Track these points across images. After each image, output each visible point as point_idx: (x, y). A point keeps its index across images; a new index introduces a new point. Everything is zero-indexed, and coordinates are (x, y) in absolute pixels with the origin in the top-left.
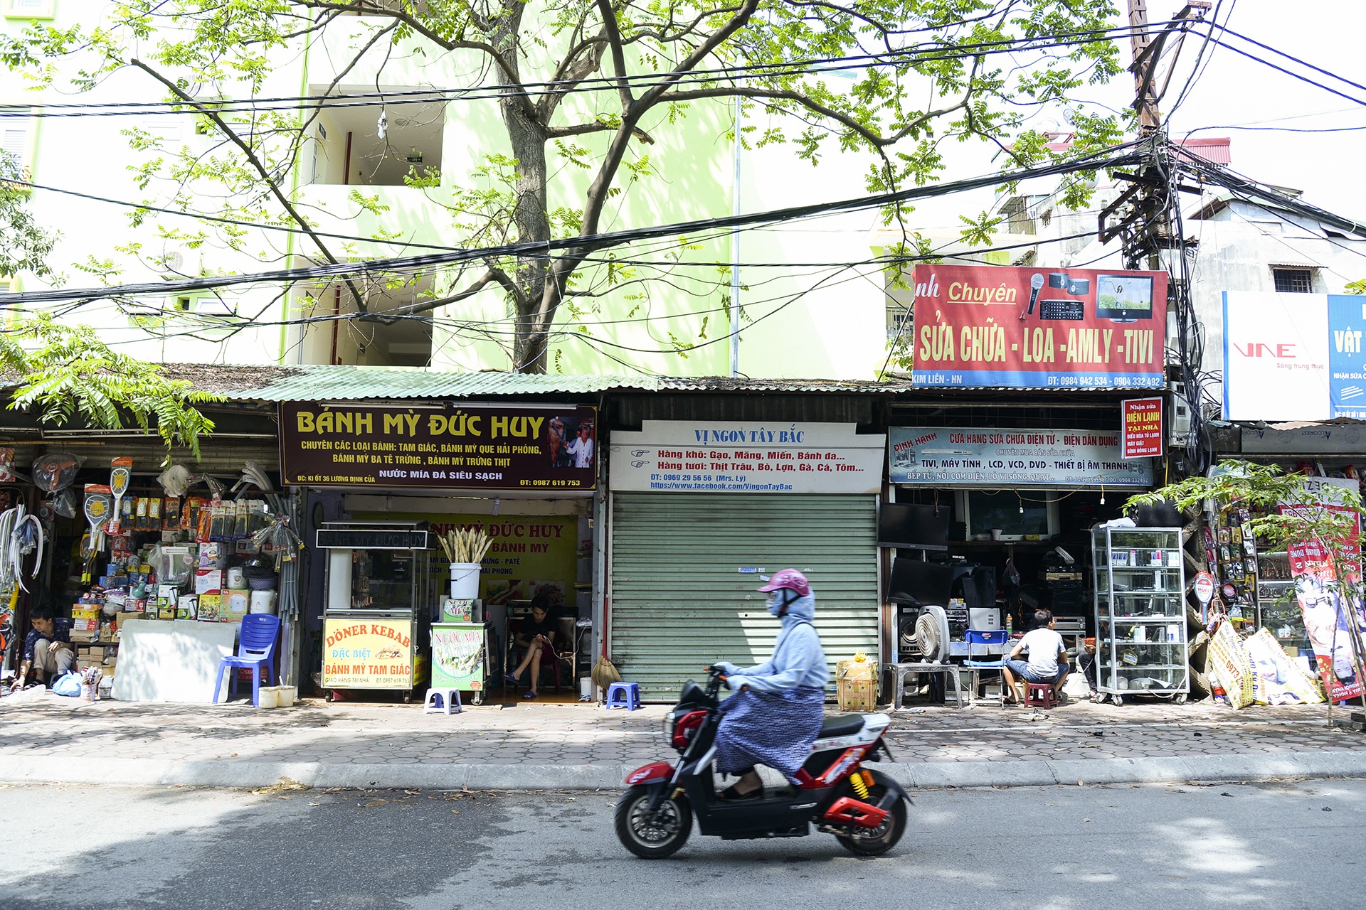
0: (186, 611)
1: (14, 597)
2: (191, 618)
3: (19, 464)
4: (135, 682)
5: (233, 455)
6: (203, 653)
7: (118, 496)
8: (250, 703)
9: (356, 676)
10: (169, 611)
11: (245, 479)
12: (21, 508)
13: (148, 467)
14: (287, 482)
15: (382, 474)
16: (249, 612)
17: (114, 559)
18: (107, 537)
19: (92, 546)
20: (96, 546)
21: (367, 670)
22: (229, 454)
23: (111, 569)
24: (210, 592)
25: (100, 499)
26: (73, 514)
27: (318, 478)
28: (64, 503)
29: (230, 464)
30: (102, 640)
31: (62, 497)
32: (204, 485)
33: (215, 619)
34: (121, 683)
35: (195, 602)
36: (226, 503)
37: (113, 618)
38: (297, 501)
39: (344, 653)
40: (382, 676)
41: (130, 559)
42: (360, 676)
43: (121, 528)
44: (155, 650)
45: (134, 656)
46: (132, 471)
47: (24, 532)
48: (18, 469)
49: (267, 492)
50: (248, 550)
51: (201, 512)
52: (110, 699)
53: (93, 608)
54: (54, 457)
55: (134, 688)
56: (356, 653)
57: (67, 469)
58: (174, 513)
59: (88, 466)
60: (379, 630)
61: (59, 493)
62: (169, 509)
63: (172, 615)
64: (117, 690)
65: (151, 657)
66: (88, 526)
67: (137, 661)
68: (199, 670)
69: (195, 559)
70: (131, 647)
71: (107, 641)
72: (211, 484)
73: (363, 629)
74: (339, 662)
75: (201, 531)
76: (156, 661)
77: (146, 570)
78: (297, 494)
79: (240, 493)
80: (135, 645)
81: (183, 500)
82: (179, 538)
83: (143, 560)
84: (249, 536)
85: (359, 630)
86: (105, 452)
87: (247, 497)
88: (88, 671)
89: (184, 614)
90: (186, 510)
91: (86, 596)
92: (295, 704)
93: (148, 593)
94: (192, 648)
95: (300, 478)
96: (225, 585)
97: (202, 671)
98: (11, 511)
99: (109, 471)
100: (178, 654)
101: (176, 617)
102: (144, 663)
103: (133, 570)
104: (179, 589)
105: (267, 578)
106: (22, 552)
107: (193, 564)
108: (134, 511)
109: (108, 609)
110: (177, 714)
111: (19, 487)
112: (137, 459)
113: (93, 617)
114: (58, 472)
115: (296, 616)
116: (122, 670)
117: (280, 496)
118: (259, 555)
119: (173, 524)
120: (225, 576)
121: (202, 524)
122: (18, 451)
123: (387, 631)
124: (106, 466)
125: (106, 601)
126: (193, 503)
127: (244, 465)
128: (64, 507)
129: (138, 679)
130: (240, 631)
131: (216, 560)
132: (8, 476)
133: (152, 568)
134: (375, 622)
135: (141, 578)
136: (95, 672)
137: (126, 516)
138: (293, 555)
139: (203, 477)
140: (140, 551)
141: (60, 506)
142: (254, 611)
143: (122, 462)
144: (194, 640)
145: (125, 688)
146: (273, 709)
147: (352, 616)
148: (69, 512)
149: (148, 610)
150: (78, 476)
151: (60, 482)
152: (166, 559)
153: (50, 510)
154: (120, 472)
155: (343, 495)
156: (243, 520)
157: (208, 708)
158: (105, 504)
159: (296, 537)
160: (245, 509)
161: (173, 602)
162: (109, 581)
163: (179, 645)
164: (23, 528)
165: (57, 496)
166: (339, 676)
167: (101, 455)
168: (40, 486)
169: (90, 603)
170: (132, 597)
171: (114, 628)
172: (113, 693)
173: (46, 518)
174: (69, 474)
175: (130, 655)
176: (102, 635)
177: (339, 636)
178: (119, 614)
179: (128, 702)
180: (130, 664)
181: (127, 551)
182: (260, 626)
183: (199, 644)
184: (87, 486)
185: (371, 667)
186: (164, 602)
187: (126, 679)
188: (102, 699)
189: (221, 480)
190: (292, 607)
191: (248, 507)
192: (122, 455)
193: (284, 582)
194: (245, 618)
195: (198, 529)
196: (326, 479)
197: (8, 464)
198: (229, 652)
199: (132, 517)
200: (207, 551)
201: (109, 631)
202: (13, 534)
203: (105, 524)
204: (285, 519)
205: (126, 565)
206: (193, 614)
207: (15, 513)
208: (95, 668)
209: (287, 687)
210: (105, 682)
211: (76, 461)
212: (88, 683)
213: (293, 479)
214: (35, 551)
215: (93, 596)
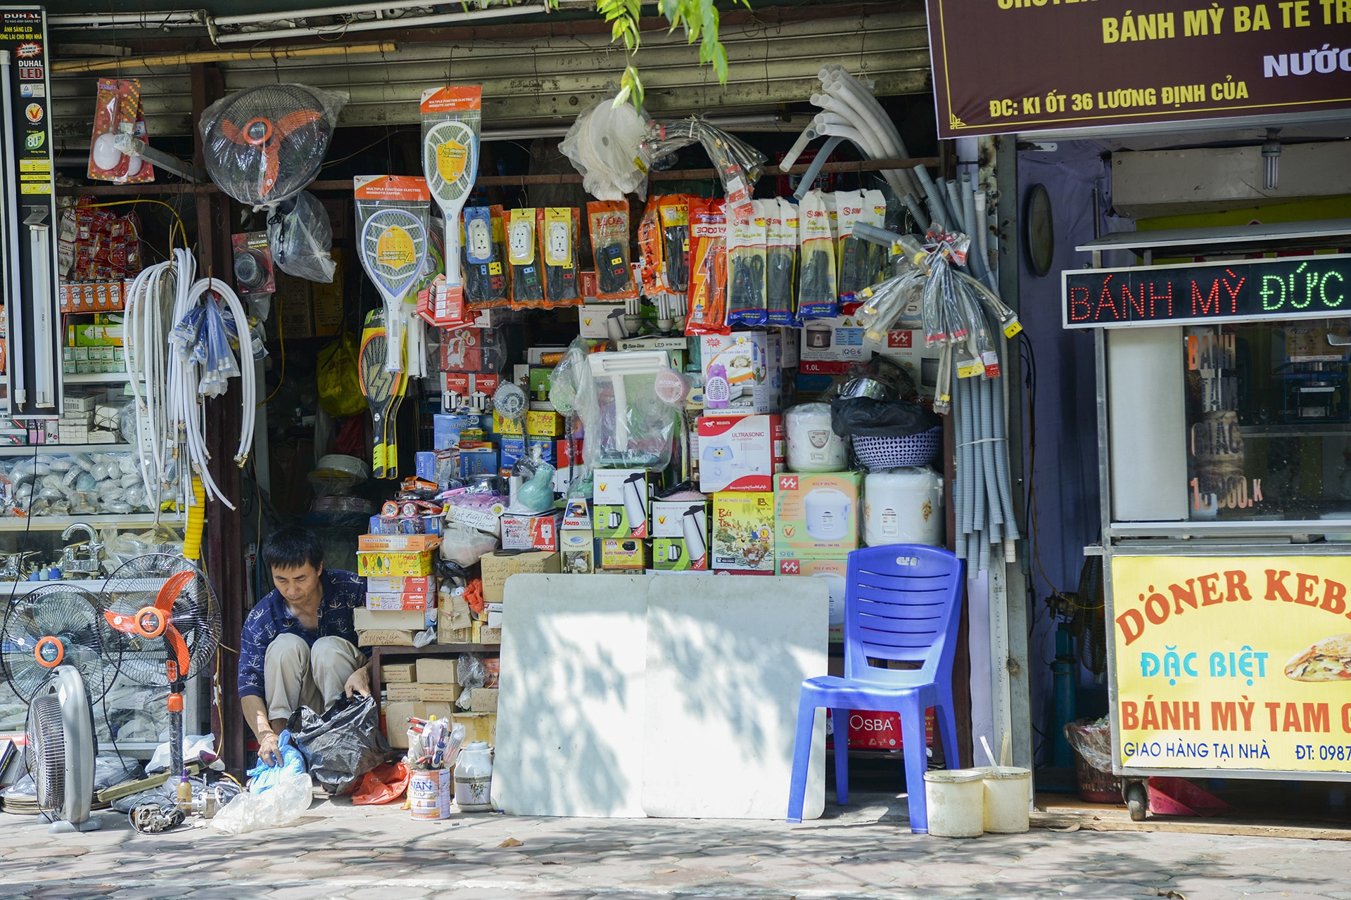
0: (677, 542)
1: (193, 522)
2: (692, 564)
3: (155, 128)
4: (556, 760)
5: (774, 52)
6: (741, 670)
7: (451, 207)
8: (901, 818)
9: (1226, 737)
10: (629, 547)
11: (822, 125)
12: (183, 261)
13: (523, 111)
14: (955, 123)
15: (1275, 66)
16: (861, 542)
17: (449, 398)
18: (432, 332)
19: (393, 363)
20: (404, 361)
21: (1260, 717)
22: (760, 52)
23: (445, 430)
24: (744, 484)
25: (401, 221)
26: (329, 269)
27: (1054, 102)
28: (300, 237)
29: (767, 83)
30: (446, 639)
31: (293, 218)
32: (695, 155)
33: (764, 565)
34: (518, 763)
35: (701, 516)
36: (766, 207)
37: (473, 573)
38: (985, 185)
39: (1178, 664)
40: (1315, 739)
41: (499, 397)
42: (1236, 737)
43: (468, 303)
44: (607, 659)
45: (547, 682)
46: (485, 128)
47: (202, 331)
48: (155, 142)
49: (887, 163)
50: (838, 352)
51: (695, 242)
52: (490, 811)
53: (413, 545)
54: (257, 100)
55: (554, 777)
56: (1218, 664)
57: (300, 132)
58: (615, 249)
59: (353, 121)
60: (1291, 585)
61: (283, 209)
62: (600, 238)
63: (637, 557)
64: (507, 783)
65: (595, 683)
66: (376, 302)
67: (557, 694)
68: (736, 721)
69: (687, 385)
70: (537, 654)
71: (463, 640)
72: (718, 150)
73: (1237, 587)
74: (1164, 692)
75: (699, 300)
76: (612, 695)
77: (544, 427)
78: (983, 162)
79: (811, 172)
80: (545, 650)
81: (637, 207)
82: (632, 324)
83: (533, 396)
84: (846, 307)
85: (1222, 586)
86: (394, 75)
87: (830, 183)
88: (427, 731)
89: (671, 553)
90: (649, 237)
91: (389, 510)
92: (1036, 826)
93: (558, 495)
94: (709, 655)
95: (998, 108)
96: (783, 463)
97: (747, 723)
98: (157, 269)
99: (414, 134)
100: (670, 675)
101: (649, 563)
102: (576, 702)
103: (506, 427)
104: (653, 478)
105: (909, 432)
106: (203, 389)
107: (683, 401)
108: (500, 250)
109: (457, 548)
110: (699, 853)
111: (166, 197)
112: (489, 87)
113: (417, 569)
114: (275, 143)
115: (1010, 549)
116: (515, 724)
117: (933, 174)
118: (875, 364)
119: (615, 281)
120: (780, 434)
121: (701, 277)
122: (149, 88)
123: (1319, 591)
124: (406, 117)
125: (446, 524)
126: (670, 214)
127: (810, 80)
128: (303, 251)
129: (565, 747)
130: (841, 602)
131: (751, 384)
132: (134, 167)
133: (561, 420)
134: (1278, 563)
135: (537, 451)
136: (446, 733)
137: (477, 267)
138: (990, 358)
139: (694, 131)
140: (521, 371)
141: (289, 247)
142: (878, 537)
143: (451, 103)
144: (712, 631)
145: (530, 776)
146: (974, 838)
147: (1193, 544)
148: (315, 265)
149: (567, 546)
150: (331, 152)
151: (284, 175)
152: (604, 389)
153: (262, 261)
154: (447, 134)
155: (1106, 156)
156: (821, 257)
157: (779, 836)
158: (414, 233)
159: (993, 299)
160: (824, 221)
161: (638, 519)
162: (445, 466)
163: (670, 647)
164: (198, 317)
165: (278, 218)
166: (1169, 736)
167: (388, 83)
168: (230, 189)
169: (404, 531)
170: (516, 507)
171: (477, 603)
172: (497, 792)
173: (252, 287)
174: (305, 150)
175: (534, 681)
176: (445, 624)
177: (1156, 607)
178: (490, 562)
179: (547, 818)
180: (539, 705)
181: (484, 373)
182: (900, 584)
183: (728, 644)
184: (360, 182)
185: (1273, 707)
186: (611, 520)
187: (530, 748)
188: (468, 812)
189: (747, 138)
190: (996, 518)
191: (833, 215)
192: (448, 80)
193: (963, 442)
194: (854, 558)
195: (689, 292)
196: (1083, 102)
197: (128, 128)
198: (815, 664)
199: (495, 269)
200: (723, 360)
201: (464, 610)
202: (173, 338)
203: (424, 292)
204: (955, 245)
205: (486, 414)
206: (698, 552)
207: (169, 279)
208: (443, 722)
209: (1005, 770)
210: (470, 761)
211: (320, 107)
212: (429, 767)
213: (975, 113)
214: (235, 384)
215: (409, 510)
